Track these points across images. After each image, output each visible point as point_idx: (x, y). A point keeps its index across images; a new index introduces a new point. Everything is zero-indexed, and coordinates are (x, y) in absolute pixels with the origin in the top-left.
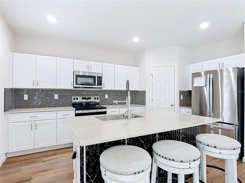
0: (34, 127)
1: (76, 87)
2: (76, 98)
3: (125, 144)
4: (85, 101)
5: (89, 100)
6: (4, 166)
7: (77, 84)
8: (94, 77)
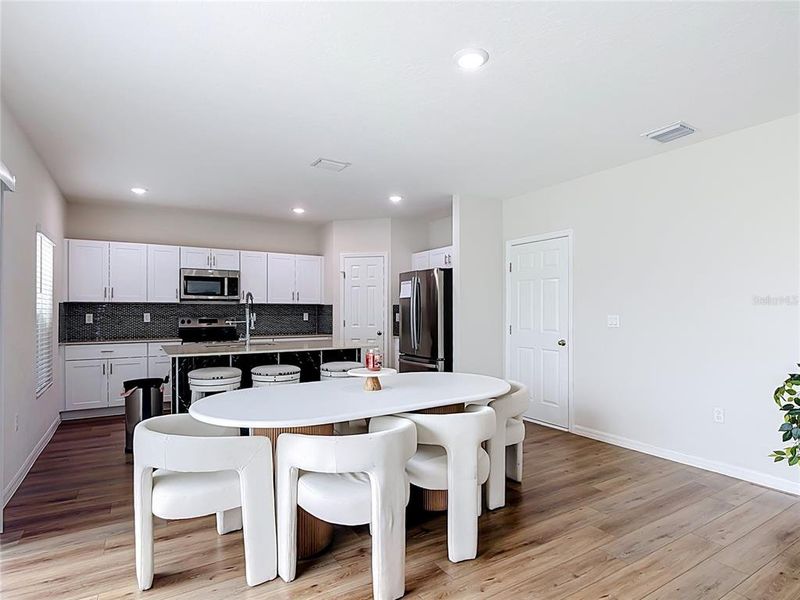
0: (107, 371)
1: (184, 300)
2: (186, 319)
3: (228, 366)
4: (205, 325)
5: (214, 325)
6: (59, 437)
7: (186, 293)
8: (221, 280)
